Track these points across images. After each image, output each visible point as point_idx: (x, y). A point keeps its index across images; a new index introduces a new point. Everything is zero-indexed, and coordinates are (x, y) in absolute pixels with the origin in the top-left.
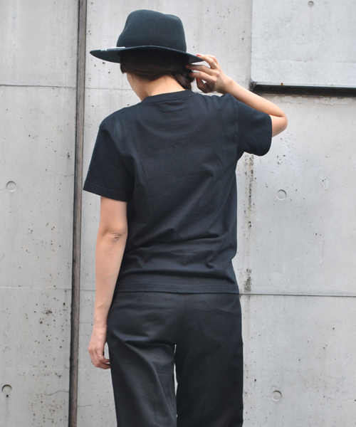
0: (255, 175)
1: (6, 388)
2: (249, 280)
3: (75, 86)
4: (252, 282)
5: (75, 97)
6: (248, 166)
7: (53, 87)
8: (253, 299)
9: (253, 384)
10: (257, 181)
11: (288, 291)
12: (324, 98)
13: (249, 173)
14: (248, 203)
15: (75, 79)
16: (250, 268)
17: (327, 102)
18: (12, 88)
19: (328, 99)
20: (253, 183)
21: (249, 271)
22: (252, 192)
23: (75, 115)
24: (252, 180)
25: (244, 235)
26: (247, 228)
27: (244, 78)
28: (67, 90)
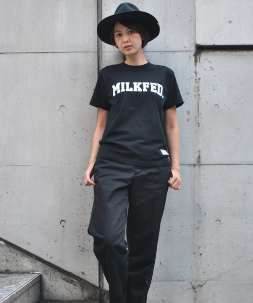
0: (201, 97)
1: (63, 222)
2: (199, 156)
3: (97, 51)
4: (201, 158)
5: (97, 57)
6: (196, 92)
7: (84, 52)
8: (202, 167)
9: (204, 216)
10: (202, 100)
11: (222, 163)
12: (239, 52)
13: (197, 96)
14: (197, 112)
15: (97, 47)
16: (200, 149)
17: (241, 54)
18: (62, 54)
19: (241, 52)
20: (200, 101)
21: (199, 151)
22: (199, 106)
23: (97, 67)
24: (199, 100)
25: (196, 131)
26: (197, 127)
27: (192, 42)
28: (93, 54)
